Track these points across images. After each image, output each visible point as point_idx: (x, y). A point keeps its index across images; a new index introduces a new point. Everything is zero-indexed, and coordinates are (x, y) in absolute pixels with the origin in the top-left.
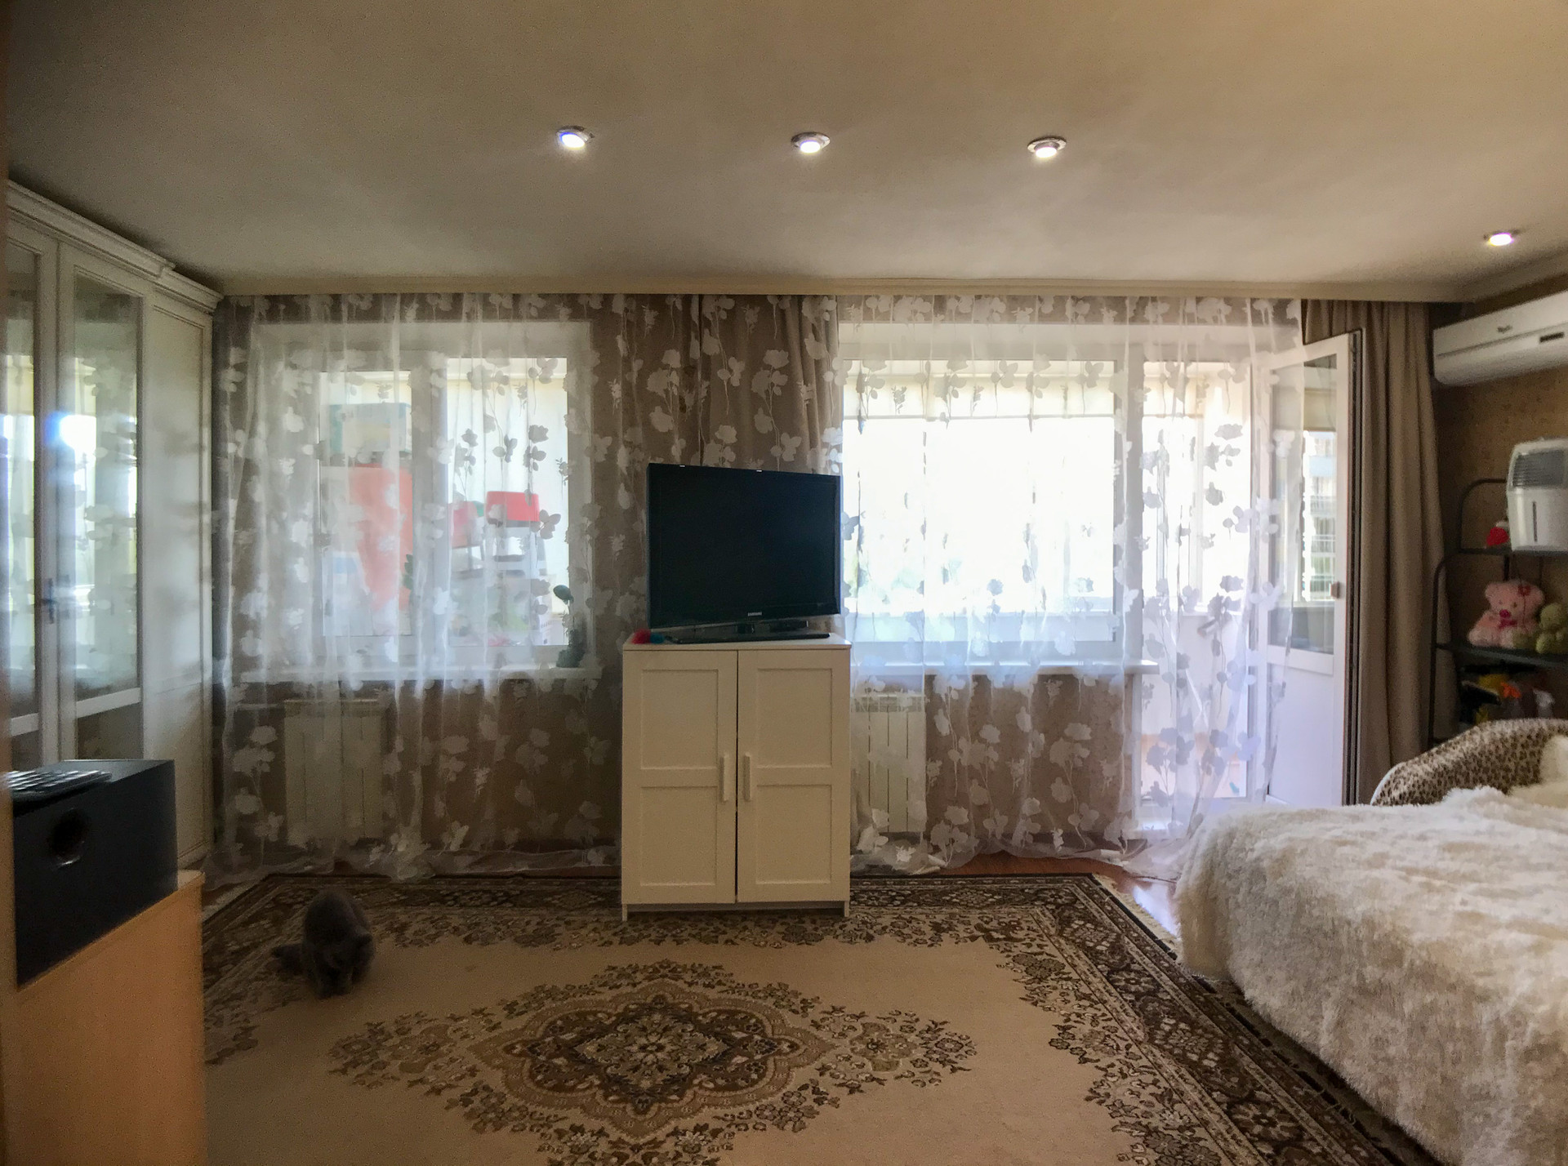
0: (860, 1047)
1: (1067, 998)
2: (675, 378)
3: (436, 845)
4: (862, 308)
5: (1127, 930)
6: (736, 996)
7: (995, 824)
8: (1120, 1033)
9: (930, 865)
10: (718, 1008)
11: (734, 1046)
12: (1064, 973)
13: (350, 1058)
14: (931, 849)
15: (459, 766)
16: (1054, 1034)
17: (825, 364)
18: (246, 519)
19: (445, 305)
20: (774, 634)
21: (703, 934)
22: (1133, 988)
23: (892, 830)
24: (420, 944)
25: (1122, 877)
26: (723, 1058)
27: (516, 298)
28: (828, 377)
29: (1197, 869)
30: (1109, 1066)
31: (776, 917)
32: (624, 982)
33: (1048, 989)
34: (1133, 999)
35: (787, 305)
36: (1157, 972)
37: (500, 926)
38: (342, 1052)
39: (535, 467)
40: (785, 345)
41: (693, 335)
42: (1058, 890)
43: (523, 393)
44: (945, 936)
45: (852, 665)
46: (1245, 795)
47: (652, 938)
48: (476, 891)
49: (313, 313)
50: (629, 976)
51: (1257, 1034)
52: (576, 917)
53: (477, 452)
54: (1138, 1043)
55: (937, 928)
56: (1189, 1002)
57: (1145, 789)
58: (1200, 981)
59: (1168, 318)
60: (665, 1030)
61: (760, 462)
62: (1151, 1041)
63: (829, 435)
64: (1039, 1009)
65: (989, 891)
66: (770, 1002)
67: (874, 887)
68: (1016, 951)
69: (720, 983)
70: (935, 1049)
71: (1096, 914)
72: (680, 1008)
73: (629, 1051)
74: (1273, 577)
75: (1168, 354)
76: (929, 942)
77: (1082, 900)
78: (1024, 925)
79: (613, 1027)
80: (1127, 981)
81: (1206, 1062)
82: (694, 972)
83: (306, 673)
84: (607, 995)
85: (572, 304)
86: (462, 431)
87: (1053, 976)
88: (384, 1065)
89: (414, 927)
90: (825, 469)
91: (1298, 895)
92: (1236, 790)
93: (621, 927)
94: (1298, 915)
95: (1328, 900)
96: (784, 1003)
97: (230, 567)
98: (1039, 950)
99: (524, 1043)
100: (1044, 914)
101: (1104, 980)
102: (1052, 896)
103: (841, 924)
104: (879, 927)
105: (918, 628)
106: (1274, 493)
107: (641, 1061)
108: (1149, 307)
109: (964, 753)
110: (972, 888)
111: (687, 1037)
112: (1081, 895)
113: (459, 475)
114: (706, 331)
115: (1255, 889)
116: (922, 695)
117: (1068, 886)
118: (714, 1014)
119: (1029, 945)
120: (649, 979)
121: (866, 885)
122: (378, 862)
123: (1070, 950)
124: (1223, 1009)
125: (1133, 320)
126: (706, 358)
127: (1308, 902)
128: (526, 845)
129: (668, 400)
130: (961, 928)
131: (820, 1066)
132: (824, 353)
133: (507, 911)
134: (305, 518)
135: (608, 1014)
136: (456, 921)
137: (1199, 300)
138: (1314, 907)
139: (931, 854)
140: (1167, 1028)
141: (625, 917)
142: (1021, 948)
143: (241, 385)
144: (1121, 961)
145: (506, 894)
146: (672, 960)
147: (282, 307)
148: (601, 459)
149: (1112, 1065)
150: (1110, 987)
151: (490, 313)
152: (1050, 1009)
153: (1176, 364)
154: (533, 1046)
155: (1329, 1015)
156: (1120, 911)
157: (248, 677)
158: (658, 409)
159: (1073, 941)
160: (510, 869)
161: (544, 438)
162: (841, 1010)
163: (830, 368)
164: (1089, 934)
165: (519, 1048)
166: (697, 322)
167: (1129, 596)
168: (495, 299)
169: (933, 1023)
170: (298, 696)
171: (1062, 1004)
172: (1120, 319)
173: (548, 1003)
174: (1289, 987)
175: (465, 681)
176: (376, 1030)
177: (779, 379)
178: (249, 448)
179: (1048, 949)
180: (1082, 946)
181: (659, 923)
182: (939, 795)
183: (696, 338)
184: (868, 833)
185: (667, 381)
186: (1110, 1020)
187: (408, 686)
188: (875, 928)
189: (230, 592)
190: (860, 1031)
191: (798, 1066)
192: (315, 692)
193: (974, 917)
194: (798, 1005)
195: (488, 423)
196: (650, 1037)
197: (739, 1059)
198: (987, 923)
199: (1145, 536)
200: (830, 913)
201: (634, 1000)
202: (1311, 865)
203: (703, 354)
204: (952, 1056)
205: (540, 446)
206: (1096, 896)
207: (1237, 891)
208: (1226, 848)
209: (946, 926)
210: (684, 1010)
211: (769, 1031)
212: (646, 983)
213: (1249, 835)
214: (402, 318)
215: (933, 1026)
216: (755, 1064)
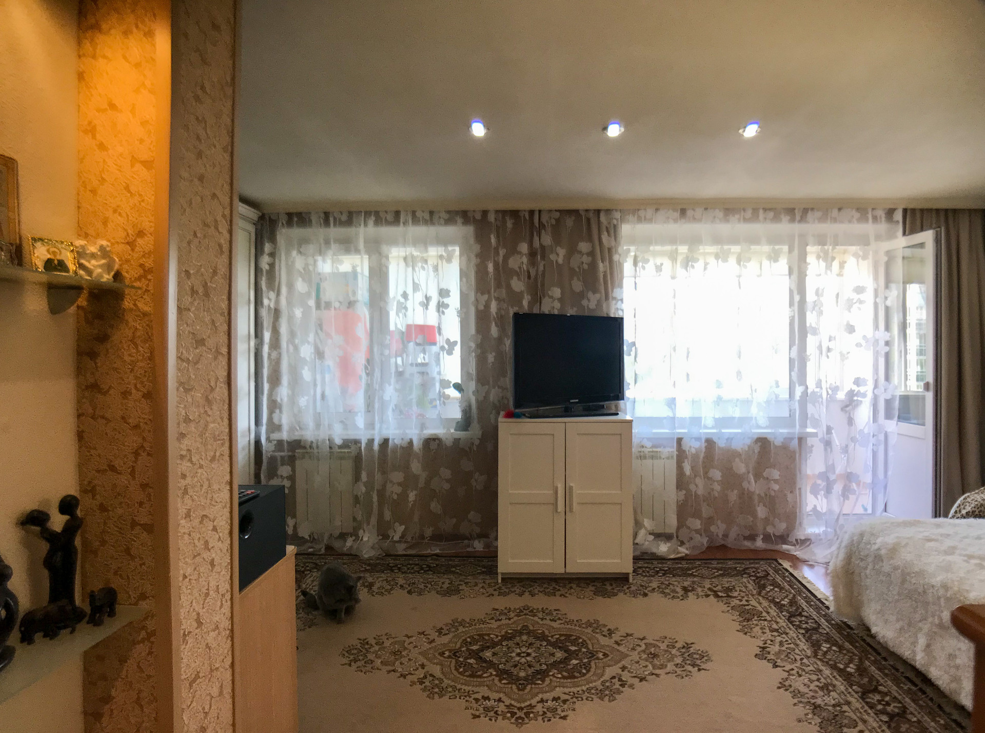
0: (644, 656)
1: (764, 631)
2: (525, 260)
3: (385, 537)
4: (636, 216)
5: (799, 593)
6: (569, 626)
7: (718, 529)
8: (797, 651)
9: (678, 553)
10: (559, 633)
11: (570, 655)
12: (762, 617)
13: (352, 657)
14: (679, 543)
15: (398, 490)
16: (758, 651)
17: (614, 250)
18: (275, 344)
19: (390, 217)
20: (586, 413)
21: (547, 591)
22: (804, 626)
23: (655, 532)
24: (382, 594)
25: (796, 561)
26: (565, 661)
27: (431, 213)
28: (616, 258)
29: (842, 556)
30: (790, 670)
31: (588, 581)
32: (503, 617)
33: (753, 626)
34: (804, 632)
35: (591, 215)
36: (818, 617)
37: (427, 585)
38: (347, 655)
39: (443, 313)
40: (590, 239)
41: (535, 234)
42: (757, 569)
43: (436, 269)
44: (690, 594)
45: (633, 431)
46: (871, 512)
47: (517, 592)
48: (411, 564)
49: (314, 222)
50: (506, 614)
51: (879, 654)
52: (470, 579)
53: (409, 304)
54: (808, 657)
55: (685, 590)
56: (838, 635)
57: (809, 508)
58: (845, 623)
59: (822, 219)
60: (530, 644)
61: (575, 309)
62: (816, 656)
63: (616, 293)
64: (747, 637)
65: (715, 568)
66: (589, 630)
67: (646, 565)
68: (733, 604)
69: (559, 619)
70: (688, 658)
71: (780, 582)
72: (538, 633)
73: (510, 656)
74: (887, 378)
75: (821, 241)
76: (681, 598)
77: (771, 574)
78: (737, 589)
79: (500, 643)
80: (800, 622)
81: (849, 669)
82: (544, 612)
83: (309, 434)
84: (494, 625)
85: (464, 216)
86: (400, 292)
87: (756, 618)
88: (372, 662)
89: (377, 585)
90: (614, 313)
91: (903, 570)
92: (866, 510)
93: (497, 586)
94: (904, 581)
95: (921, 573)
96: (598, 631)
97: (265, 372)
98: (747, 603)
99: (450, 651)
100: (749, 582)
101: (786, 621)
102: (754, 572)
103: (628, 586)
104: (650, 589)
105: (672, 409)
106: (888, 328)
107: (518, 662)
108: (810, 214)
109: (699, 487)
110: (705, 567)
111: (543, 649)
112: (771, 572)
113: (399, 318)
114: (543, 231)
115: (877, 567)
116: (675, 450)
117: (763, 566)
118: (558, 636)
119: (741, 601)
120: (518, 616)
121: (641, 563)
122: (351, 547)
123: (765, 603)
124: (859, 639)
125: (800, 221)
126: (543, 248)
127: (909, 574)
128: (437, 537)
129: (521, 271)
130: (699, 589)
131: (621, 666)
132: (613, 243)
133: (430, 576)
134: (308, 343)
135: (496, 635)
136: (401, 581)
137: (840, 209)
138: (913, 577)
139: (680, 546)
140: (825, 649)
141: (500, 581)
142: (735, 602)
143: (272, 265)
144: (796, 610)
145: (428, 566)
146: (529, 605)
147: (295, 219)
148: (481, 307)
149: (793, 669)
150: (790, 625)
151: (416, 220)
152: (754, 637)
153: (826, 247)
154: (455, 653)
155: (922, 641)
156: (794, 581)
157: (275, 436)
158: (515, 278)
159: (767, 598)
160: (429, 551)
161: (449, 296)
162: (631, 635)
163: (616, 252)
164: (777, 594)
165: (447, 653)
166: (537, 226)
167: (799, 391)
168: (419, 214)
169: (686, 643)
170: (305, 448)
171: (762, 634)
172: (792, 220)
173: (461, 629)
174: (898, 626)
175: (402, 439)
176: (364, 642)
177: (586, 259)
178: (277, 302)
179: (753, 603)
180: (773, 601)
181: (521, 584)
182: (684, 510)
183: (537, 235)
184: (642, 532)
185: (520, 261)
186: (791, 644)
187: (371, 442)
188: (648, 589)
189: (266, 387)
190: (644, 647)
191: (609, 666)
192: (314, 445)
193: (707, 584)
194: (606, 633)
195: (416, 287)
196: (522, 649)
197: (575, 662)
198: (714, 587)
199: (808, 353)
200: (621, 580)
201: (510, 627)
202: (910, 553)
203: (541, 244)
204: (698, 662)
205: (446, 301)
206: (780, 572)
207: (866, 568)
208: (859, 543)
209: (691, 589)
210: (540, 634)
211: (590, 647)
212: (516, 618)
213: (872, 534)
214: (366, 225)
215: (686, 645)
216: (584, 665)
